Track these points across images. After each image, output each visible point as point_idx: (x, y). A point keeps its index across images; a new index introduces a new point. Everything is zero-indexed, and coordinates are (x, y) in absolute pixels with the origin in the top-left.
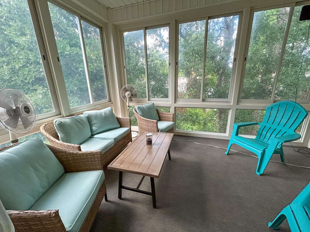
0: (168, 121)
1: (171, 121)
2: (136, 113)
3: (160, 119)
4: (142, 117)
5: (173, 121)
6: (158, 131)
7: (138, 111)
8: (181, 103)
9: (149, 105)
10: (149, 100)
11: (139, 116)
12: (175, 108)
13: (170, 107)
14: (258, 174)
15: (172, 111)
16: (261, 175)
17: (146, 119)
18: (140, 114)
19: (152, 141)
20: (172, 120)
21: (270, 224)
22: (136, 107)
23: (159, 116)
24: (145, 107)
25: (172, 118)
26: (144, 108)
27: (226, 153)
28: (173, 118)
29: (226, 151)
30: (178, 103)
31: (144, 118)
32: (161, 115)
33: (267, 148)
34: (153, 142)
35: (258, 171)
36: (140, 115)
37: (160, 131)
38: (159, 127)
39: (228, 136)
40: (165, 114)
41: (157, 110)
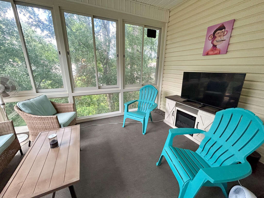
0: (68, 111)
1: (72, 111)
2: (20, 111)
3: (58, 111)
4: (32, 115)
5: (74, 111)
6: (60, 127)
7: (23, 109)
8: (78, 92)
9: (39, 98)
10: (37, 92)
11: (27, 114)
12: (73, 97)
13: (68, 97)
14: (144, 134)
15: (70, 100)
16: (145, 134)
17: (39, 117)
18: (27, 111)
19: (57, 142)
20: (73, 109)
21: (157, 164)
22: (20, 105)
23: (56, 109)
24: (34, 102)
25: (72, 108)
26: (32, 103)
27: (123, 126)
28: (74, 108)
29: (123, 125)
30: (76, 92)
31: (36, 116)
32: (58, 107)
33: (145, 116)
34: (59, 143)
35: (143, 132)
36: (29, 113)
37: (62, 126)
38: (60, 122)
39: (121, 112)
40: (63, 105)
41: (52, 103)
